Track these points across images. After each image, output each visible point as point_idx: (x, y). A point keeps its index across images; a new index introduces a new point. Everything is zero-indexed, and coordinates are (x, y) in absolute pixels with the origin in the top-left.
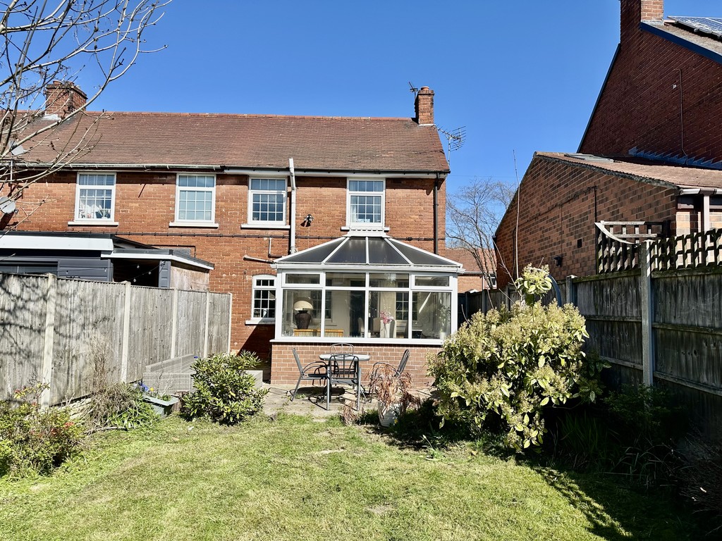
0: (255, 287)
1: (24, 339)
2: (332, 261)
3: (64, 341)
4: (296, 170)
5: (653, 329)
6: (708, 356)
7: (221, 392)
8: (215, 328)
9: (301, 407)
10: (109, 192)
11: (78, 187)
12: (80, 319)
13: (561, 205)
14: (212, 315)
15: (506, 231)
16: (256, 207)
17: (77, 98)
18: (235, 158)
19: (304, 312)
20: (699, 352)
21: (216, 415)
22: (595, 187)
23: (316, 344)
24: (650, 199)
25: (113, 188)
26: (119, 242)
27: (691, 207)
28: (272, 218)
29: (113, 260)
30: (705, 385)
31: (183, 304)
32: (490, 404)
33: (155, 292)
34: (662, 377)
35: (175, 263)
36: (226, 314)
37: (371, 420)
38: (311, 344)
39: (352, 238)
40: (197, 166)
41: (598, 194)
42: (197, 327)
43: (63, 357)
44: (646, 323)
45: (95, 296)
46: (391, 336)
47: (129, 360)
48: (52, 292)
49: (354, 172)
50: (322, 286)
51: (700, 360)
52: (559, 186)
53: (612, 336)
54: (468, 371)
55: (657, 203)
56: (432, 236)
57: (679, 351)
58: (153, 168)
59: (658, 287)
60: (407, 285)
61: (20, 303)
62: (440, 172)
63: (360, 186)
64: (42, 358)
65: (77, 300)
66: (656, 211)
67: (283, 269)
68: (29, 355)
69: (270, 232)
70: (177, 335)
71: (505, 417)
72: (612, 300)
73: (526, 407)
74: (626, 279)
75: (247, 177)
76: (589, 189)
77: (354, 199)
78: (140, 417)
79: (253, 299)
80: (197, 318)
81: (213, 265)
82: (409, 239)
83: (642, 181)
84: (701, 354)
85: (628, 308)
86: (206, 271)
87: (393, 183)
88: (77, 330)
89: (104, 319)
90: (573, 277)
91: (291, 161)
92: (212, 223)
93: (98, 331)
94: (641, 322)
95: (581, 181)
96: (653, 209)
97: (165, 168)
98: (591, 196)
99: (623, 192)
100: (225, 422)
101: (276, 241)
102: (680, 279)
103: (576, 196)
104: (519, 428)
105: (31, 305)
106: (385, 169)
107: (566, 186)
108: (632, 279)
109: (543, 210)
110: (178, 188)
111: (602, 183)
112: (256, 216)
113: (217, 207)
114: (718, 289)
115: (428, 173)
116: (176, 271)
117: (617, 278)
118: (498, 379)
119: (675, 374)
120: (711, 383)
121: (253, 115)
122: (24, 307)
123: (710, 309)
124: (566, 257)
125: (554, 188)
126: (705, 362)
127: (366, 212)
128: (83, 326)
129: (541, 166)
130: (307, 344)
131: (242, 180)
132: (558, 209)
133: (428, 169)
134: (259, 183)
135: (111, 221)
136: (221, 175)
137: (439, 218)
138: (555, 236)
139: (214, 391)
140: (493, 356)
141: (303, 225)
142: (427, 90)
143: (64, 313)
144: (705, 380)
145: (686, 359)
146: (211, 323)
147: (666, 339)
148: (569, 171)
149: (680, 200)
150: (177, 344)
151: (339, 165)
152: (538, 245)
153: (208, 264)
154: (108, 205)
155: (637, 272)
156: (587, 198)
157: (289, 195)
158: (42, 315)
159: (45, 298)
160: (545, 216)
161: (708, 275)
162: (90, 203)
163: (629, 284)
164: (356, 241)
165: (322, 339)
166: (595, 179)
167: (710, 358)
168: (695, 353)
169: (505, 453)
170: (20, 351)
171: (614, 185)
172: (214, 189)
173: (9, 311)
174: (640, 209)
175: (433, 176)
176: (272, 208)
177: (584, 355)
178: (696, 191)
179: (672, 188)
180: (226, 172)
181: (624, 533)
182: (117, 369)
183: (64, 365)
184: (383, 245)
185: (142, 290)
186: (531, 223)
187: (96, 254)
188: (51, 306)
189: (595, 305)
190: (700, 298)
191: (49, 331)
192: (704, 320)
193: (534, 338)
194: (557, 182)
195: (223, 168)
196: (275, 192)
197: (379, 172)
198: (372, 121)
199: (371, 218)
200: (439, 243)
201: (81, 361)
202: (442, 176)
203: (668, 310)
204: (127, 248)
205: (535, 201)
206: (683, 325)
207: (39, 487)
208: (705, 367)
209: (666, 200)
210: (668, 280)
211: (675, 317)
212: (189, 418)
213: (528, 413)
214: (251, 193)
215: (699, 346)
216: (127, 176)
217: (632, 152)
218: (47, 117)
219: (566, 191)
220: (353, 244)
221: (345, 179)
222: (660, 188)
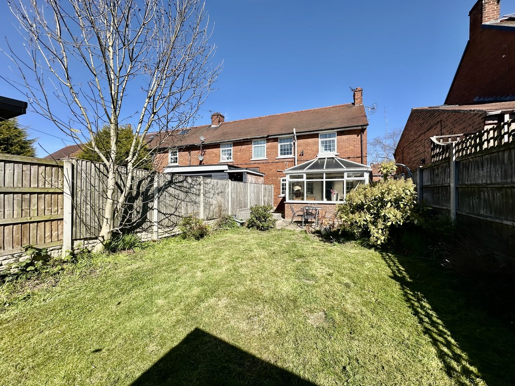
0: (282, 182)
1: (194, 197)
2: (309, 169)
3: (207, 199)
4: (296, 133)
5: (457, 188)
6: (484, 200)
7: (258, 219)
8: (266, 199)
9: (293, 227)
10: (231, 150)
11: (221, 149)
12: (213, 192)
13: (424, 133)
14: (265, 193)
15: (399, 150)
16: (281, 150)
17: (221, 118)
18: (273, 132)
19: (298, 190)
20: (479, 198)
21: (258, 227)
22: (441, 121)
23: (302, 204)
24: (470, 122)
25: (232, 148)
26: (230, 167)
27: (496, 122)
28: (288, 154)
29: (228, 173)
30: (482, 215)
31: (252, 188)
32: (359, 223)
33: (241, 183)
34: (460, 213)
35: (248, 173)
36: (271, 193)
37: (318, 233)
38: (301, 204)
39: (319, 159)
40: (259, 137)
41: (443, 124)
42: (258, 197)
43: (207, 205)
44: (452, 185)
45: (217, 184)
46: (337, 200)
47: (232, 207)
48: (202, 182)
49: (322, 130)
50: (305, 180)
51: (480, 202)
52: (423, 123)
53: (438, 194)
54: (351, 209)
55: (474, 123)
56: (360, 156)
57: (469, 198)
58: (244, 139)
59: (460, 166)
60: (343, 177)
61: (191, 186)
62: (364, 126)
63: (325, 136)
64: (200, 204)
65: (211, 186)
66: (473, 128)
67: (288, 173)
68: (195, 203)
69: (287, 160)
70: (250, 200)
71: (370, 230)
72: (438, 176)
73: (380, 226)
74: (445, 164)
75: (278, 138)
76: (438, 122)
77: (322, 142)
78: (232, 225)
79: (281, 187)
80: (258, 194)
81: (265, 174)
82: (349, 158)
83: (465, 113)
84: (480, 199)
85: (446, 178)
86: (262, 176)
87: (340, 133)
88: (212, 196)
89: (221, 192)
90: (421, 167)
91: (294, 129)
92: (265, 158)
93: (219, 197)
94: (450, 186)
95: (434, 119)
96: (471, 126)
97: (248, 139)
98: (439, 126)
99: (455, 121)
100: (261, 230)
101: (290, 163)
102: (470, 160)
103: (431, 127)
104: (376, 235)
105: (195, 187)
106: (336, 127)
107: (427, 123)
108: (448, 163)
109: (416, 137)
110: (253, 146)
111: (444, 118)
112: (281, 154)
113: (267, 151)
114: (489, 162)
115: (357, 126)
116: (249, 176)
117: (440, 164)
118: (364, 213)
119: (467, 211)
120: (485, 214)
121: (282, 114)
122: (193, 187)
123: (485, 174)
124: (427, 159)
125: (421, 125)
126: (482, 203)
127: (328, 147)
128: (214, 194)
129: (416, 115)
130: (299, 203)
131: (276, 140)
132: (423, 135)
133: (358, 124)
134: (282, 140)
135: (232, 160)
136: (268, 139)
137: (364, 147)
138: (421, 149)
139: (257, 218)
140: (362, 202)
141: (300, 155)
142: (359, 88)
143: (207, 189)
144: (482, 213)
145: (473, 202)
146: (264, 196)
147: (464, 193)
148: (428, 114)
149: (487, 119)
150: (250, 203)
151: (315, 128)
152: (414, 155)
153: (262, 173)
154: (230, 155)
155: (449, 159)
156: (437, 127)
157: (294, 143)
158: (199, 190)
159: (200, 184)
160: (417, 140)
161: (485, 155)
162: (225, 154)
163: (446, 166)
164: (322, 160)
165: (305, 201)
166: (441, 116)
167: (485, 201)
168: (477, 198)
169: (370, 247)
170: (192, 201)
171: (451, 118)
172: (265, 145)
173: (188, 188)
174: (464, 128)
175: (360, 128)
176: (288, 150)
177: (415, 202)
178: (499, 112)
179: (481, 113)
180: (270, 137)
181: (409, 280)
182: (227, 210)
183: (208, 207)
184: (334, 161)
185: (236, 183)
186: (411, 144)
187: (222, 171)
188: (202, 187)
189: (431, 179)
190: (480, 169)
191: (202, 195)
192: (482, 181)
193: (382, 194)
194: (422, 122)
195: (268, 136)
196: (288, 143)
197: (333, 129)
198: (333, 107)
199: (330, 150)
200: (364, 159)
201: (214, 206)
202: (365, 127)
203: (464, 177)
204: (232, 168)
205: (412, 133)
206: (471, 184)
207: (195, 243)
208: (482, 206)
209: (479, 120)
210: (464, 161)
211: (468, 181)
212: (249, 228)
213: (381, 229)
214: (279, 145)
215: (480, 194)
216: (236, 143)
217: (476, 100)
218: (212, 126)
219: (426, 125)
220: (320, 161)
221: (318, 134)
222: (475, 114)
